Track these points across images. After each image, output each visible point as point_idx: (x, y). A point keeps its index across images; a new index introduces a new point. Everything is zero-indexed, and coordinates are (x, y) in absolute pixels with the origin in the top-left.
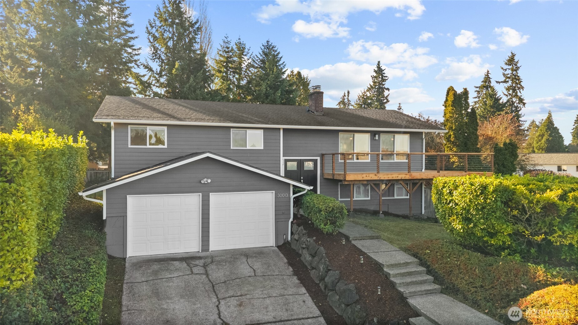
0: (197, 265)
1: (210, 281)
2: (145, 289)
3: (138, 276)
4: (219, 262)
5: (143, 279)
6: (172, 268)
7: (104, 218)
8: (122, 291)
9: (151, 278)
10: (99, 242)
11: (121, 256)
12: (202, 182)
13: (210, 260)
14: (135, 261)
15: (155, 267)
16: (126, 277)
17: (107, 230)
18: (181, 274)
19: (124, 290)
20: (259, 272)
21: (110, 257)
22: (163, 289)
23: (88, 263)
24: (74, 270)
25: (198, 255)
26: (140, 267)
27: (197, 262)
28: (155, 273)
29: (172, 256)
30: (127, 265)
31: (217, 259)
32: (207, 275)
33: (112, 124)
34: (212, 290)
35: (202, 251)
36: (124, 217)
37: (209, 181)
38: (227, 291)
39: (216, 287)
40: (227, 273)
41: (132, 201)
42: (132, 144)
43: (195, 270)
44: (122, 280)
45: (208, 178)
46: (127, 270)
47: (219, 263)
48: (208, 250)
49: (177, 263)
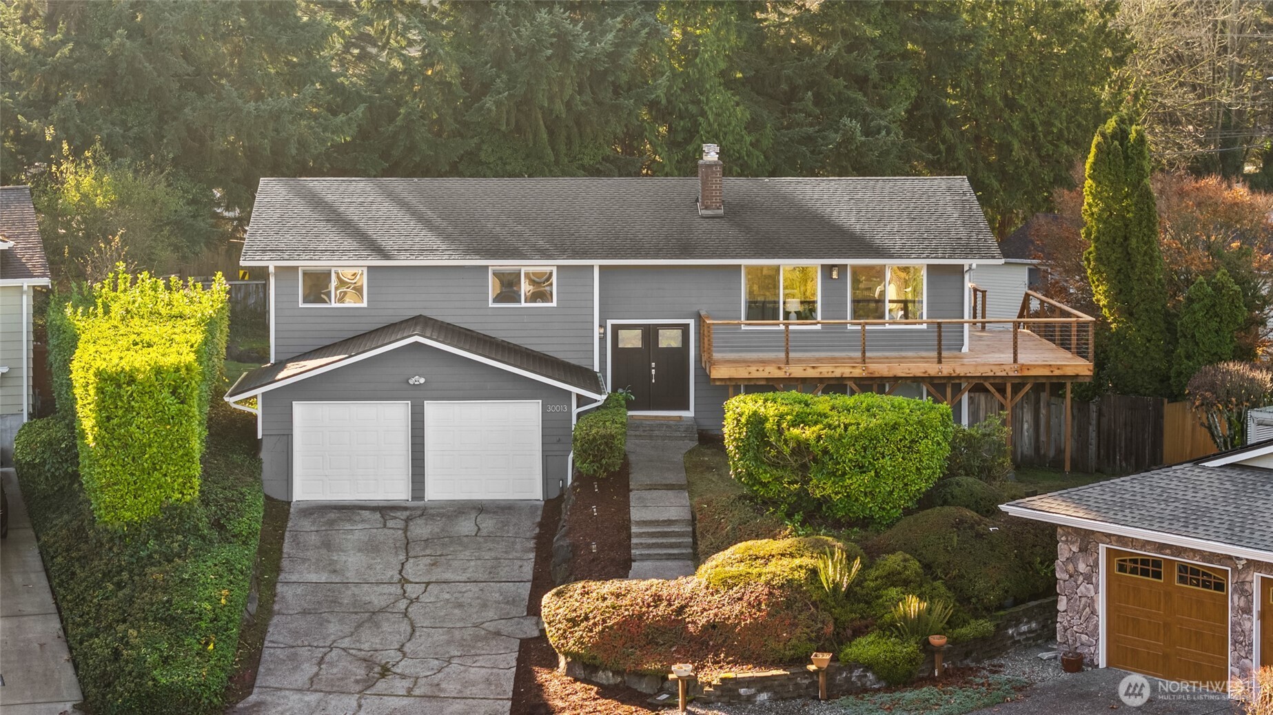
0: (395, 518)
1: (406, 537)
2: (313, 539)
3: (306, 524)
4: (433, 515)
5: (313, 528)
6: (357, 518)
7: (260, 437)
8: (283, 539)
9: (323, 528)
10: (254, 473)
11: (284, 499)
12: (411, 382)
13: (419, 512)
14: (305, 506)
15: (332, 515)
16: (290, 524)
17: (264, 455)
18: (367, 526)
19: (286, 538)
20: (484, 532)
21: (267, 497)
22: (337, 541)
23: (241, 494)
24: (227, 500)
25: (404, 504)
26: (311, 514)
27: (398, 514)
28: (331, 523)
29: (363, 503)
30: (292, 510)
31: (432, 511)
32: (406, 530)
33: (272, 269)
34: (403, 546)
35: (413, 498)
36: (289, 436)
37: (422, 381)
38: (424, 549)
39: (412, 545)
40: (437, 530)
41: (301, 411)
42: (305, 301)
43: (390, 524)
44: (283, 527)
45: (420, 376)
46: (291, 516)
47: (432, 517)
48: (422, 498)
49: (366, 514)
